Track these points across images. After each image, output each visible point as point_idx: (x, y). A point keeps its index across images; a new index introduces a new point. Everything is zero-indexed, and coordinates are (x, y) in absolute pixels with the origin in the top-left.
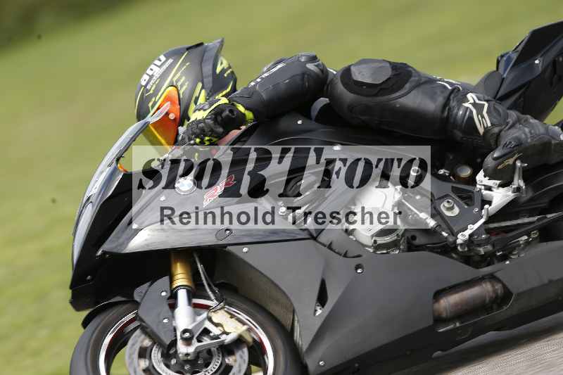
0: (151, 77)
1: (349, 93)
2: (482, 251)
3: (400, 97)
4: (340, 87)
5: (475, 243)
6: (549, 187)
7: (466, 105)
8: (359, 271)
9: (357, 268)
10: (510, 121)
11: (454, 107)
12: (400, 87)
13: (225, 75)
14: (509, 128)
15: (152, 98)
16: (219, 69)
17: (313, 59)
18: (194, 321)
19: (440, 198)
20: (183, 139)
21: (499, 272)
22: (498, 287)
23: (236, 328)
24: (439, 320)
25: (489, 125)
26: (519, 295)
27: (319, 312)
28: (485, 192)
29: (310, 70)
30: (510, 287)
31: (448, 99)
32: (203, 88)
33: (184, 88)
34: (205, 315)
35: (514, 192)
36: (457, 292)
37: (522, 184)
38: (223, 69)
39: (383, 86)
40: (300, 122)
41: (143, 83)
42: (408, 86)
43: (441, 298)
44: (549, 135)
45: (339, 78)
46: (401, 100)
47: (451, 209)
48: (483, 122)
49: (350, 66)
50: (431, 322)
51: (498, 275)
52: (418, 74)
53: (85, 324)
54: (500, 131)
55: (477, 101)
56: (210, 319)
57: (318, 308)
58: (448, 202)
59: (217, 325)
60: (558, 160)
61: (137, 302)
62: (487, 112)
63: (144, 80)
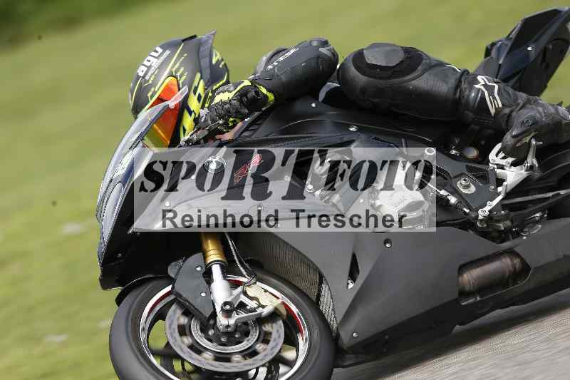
0: (149, 68)
1: (362, 76)
2: (502, 226)
3: (413, 79)
4: (353, 71)
5: (495, 218)
6: (558, 167)
7: (477, 86)
8: (388, 245)
9: (385, 243)
10: (521, 102)
11: (465, 88)
12: (414, 69)
13: (221, 66)
14: (521, 109)
15: (151, 87)
16: (214, 61)
17: (325, 43)
18: (231, 294)
19: (455, 177)
20: (205, 120)
21: (518, 248)
22: (517, 261)
23: (271, 302)
24: (464, 294)
25: (500, 106)
26: (537, 269)
27: (351, 286)
28: (498, 171)
29: (324, 54)
30: (528, 262)
31: (460, 81)
32: (201, 78)
33: (184, 78)
34: (240, 289)
35: (526, 171)
36: (478, 266)
37: (535, 162)
38: (218, 60)
39: (398, 69)
40: (313, 105)
41: (141, 74)
42: (420, 68)
43: (465, 272)
44: (559, 115)
45: (351, 62)
46: (413, 82)
47: (468, 187)
48: (495, 104)
49: (363, 49)
50: (456, 295)
51: (517, 249)
52: (429, 58)
53: (119, 300)
54: (511, 112)
55: (488, 83)
56: (245, 293)
57: (349, 282)
58: (465, 180)
59: (252, 298)
60: (567, 140)
61: (171, 278)
62: (498, 94)
63: (141, 71)
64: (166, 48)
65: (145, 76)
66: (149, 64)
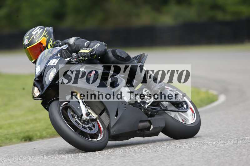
3: (128, 63)
8: (125, 109)
32: (52, 39)
63: (34, 33)
64: (41, 28)
65: (35, 34)
66: (36, 31)
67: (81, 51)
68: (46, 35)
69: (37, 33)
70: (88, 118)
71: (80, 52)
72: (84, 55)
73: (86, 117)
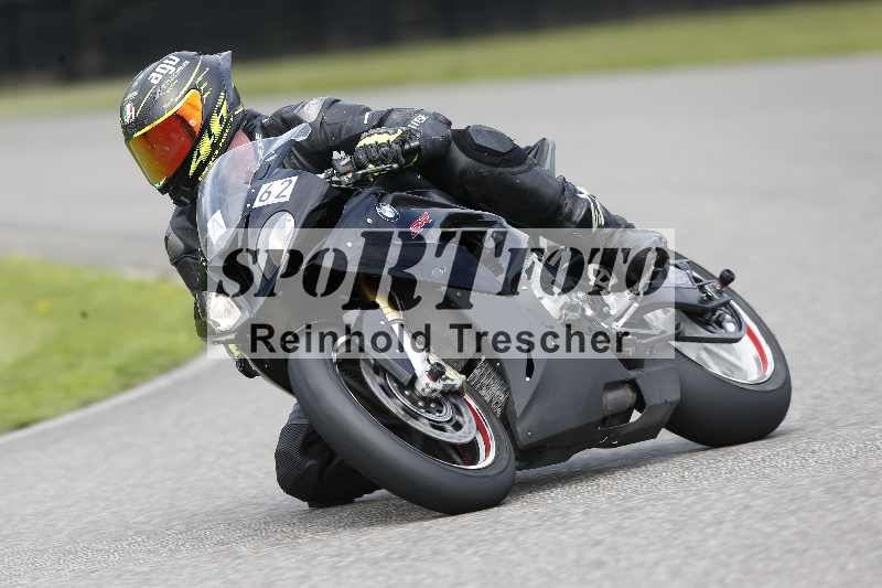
0: (165, 76)
1: (465, 156)
3: (520, 173)
7: (582, 196)
25: (603, 222)
26: (649, 408)
31: (564, 186)
32: (225, 98)
33: (208, 93)
39: (506, 157)
42: (527, 162)
48: (599, 219)
62: (600, 209)
63: (155, 78)
64: (182, 59)
65: (161, 83)
66: (164, 72)
67: (366, 141)
68: (201, 84)
69: (167, 76)
70: (439, 385)
71: (361, 144)
72: (380, 155)
73: (433, 385)
